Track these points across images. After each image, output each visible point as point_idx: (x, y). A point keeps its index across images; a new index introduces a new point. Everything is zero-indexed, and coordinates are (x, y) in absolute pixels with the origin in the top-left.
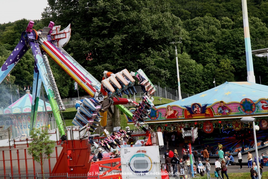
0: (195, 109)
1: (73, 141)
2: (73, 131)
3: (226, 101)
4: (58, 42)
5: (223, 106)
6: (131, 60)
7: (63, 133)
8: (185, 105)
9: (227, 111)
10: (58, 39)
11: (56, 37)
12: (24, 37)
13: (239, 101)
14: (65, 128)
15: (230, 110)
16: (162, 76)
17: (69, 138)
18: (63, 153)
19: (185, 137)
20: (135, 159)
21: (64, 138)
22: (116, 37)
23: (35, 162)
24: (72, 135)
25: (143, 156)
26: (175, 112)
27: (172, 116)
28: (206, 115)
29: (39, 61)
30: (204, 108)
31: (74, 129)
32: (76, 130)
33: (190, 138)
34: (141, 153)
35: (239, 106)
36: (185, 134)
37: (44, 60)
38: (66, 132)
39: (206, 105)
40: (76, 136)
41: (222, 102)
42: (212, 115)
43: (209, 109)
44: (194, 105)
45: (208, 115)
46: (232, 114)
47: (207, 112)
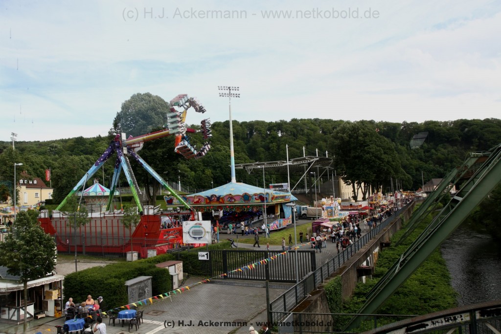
0: (213, 198)
1: (148, 216)
2: (149, 209)
3: (233, 194)
4: (134, 149)
5: (231, 197)
6: (167, 165)
7: (141, 210)
8: (207, 195)
9: (233, 200)
10: (134, 148)
11: (133, 146)
12: (112, 145)
13: (241, 194)
14: (142, 207)
15: (235, 200)
16: (185, 177)
17: (146, 214)
18: (141, 224)
19: (215, 216)
20: (193, 229)
21: (141, 213)
22: (159, 150)
23: (126, 228)
24: (148, 212)
25: (199, 227)
26: (199, 199)
27: (197, 202)
28: (220, 202)
29: (122, 161)
30: (219, 198)
31: (150, 207)
32: (151, 208)
33: (217, 216)
34: (198, 225)
35: (241, 197)
36: (214, 214)
37: (126, 160)
38: (143, 209)
39: (220, 196)
40: (151, 212)
41: (230, 194)
42: (223, 203)
43: (222, 198)
44: (212, 196)
45: (221, 202)
46: (236, 202)
47: (221, 201)
